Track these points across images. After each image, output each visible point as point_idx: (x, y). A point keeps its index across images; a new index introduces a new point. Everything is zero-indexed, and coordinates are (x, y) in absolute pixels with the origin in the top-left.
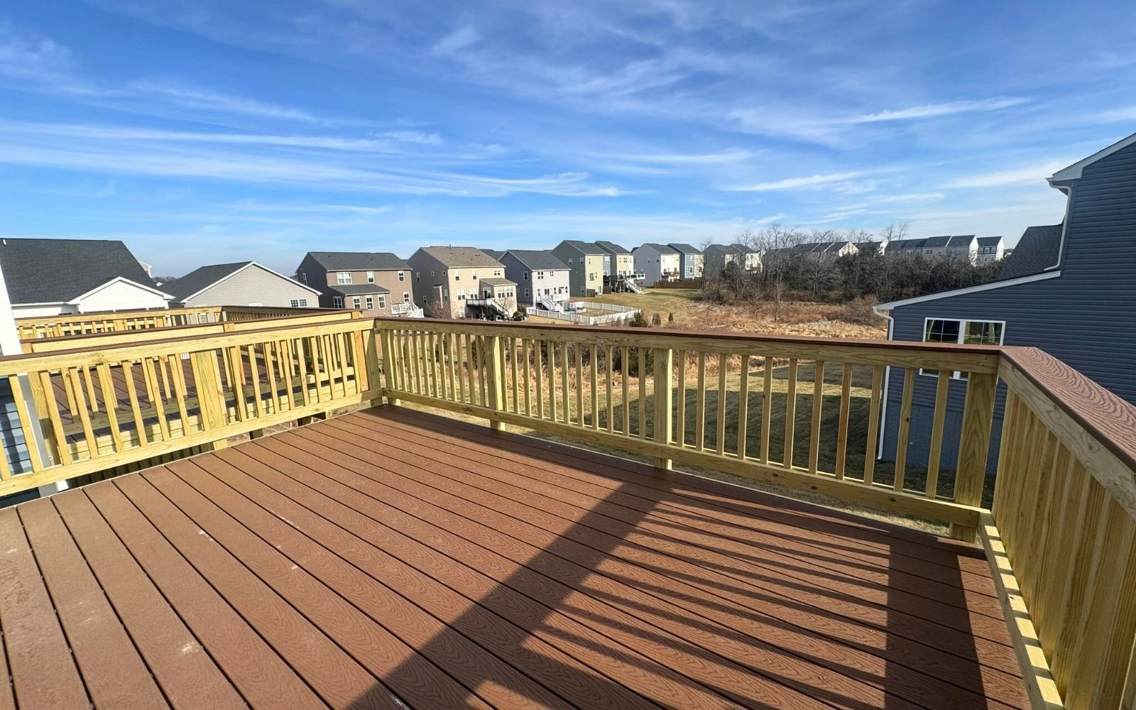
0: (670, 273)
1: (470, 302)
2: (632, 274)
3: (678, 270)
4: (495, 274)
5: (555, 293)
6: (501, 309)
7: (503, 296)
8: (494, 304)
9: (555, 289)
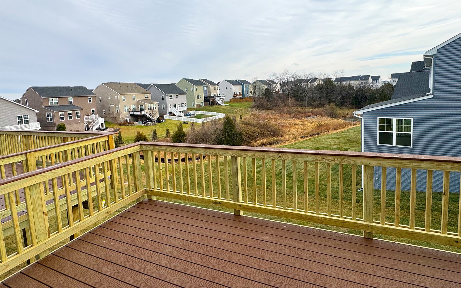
0: (237, 94)
1: (131, 113)
2: (219, 95)
3: (241, 93)
4: (146, 97)
5: (179, 106)
6: (150, 116)
7: (151, 109)
8: (145, 114)
9: (179, 104)
